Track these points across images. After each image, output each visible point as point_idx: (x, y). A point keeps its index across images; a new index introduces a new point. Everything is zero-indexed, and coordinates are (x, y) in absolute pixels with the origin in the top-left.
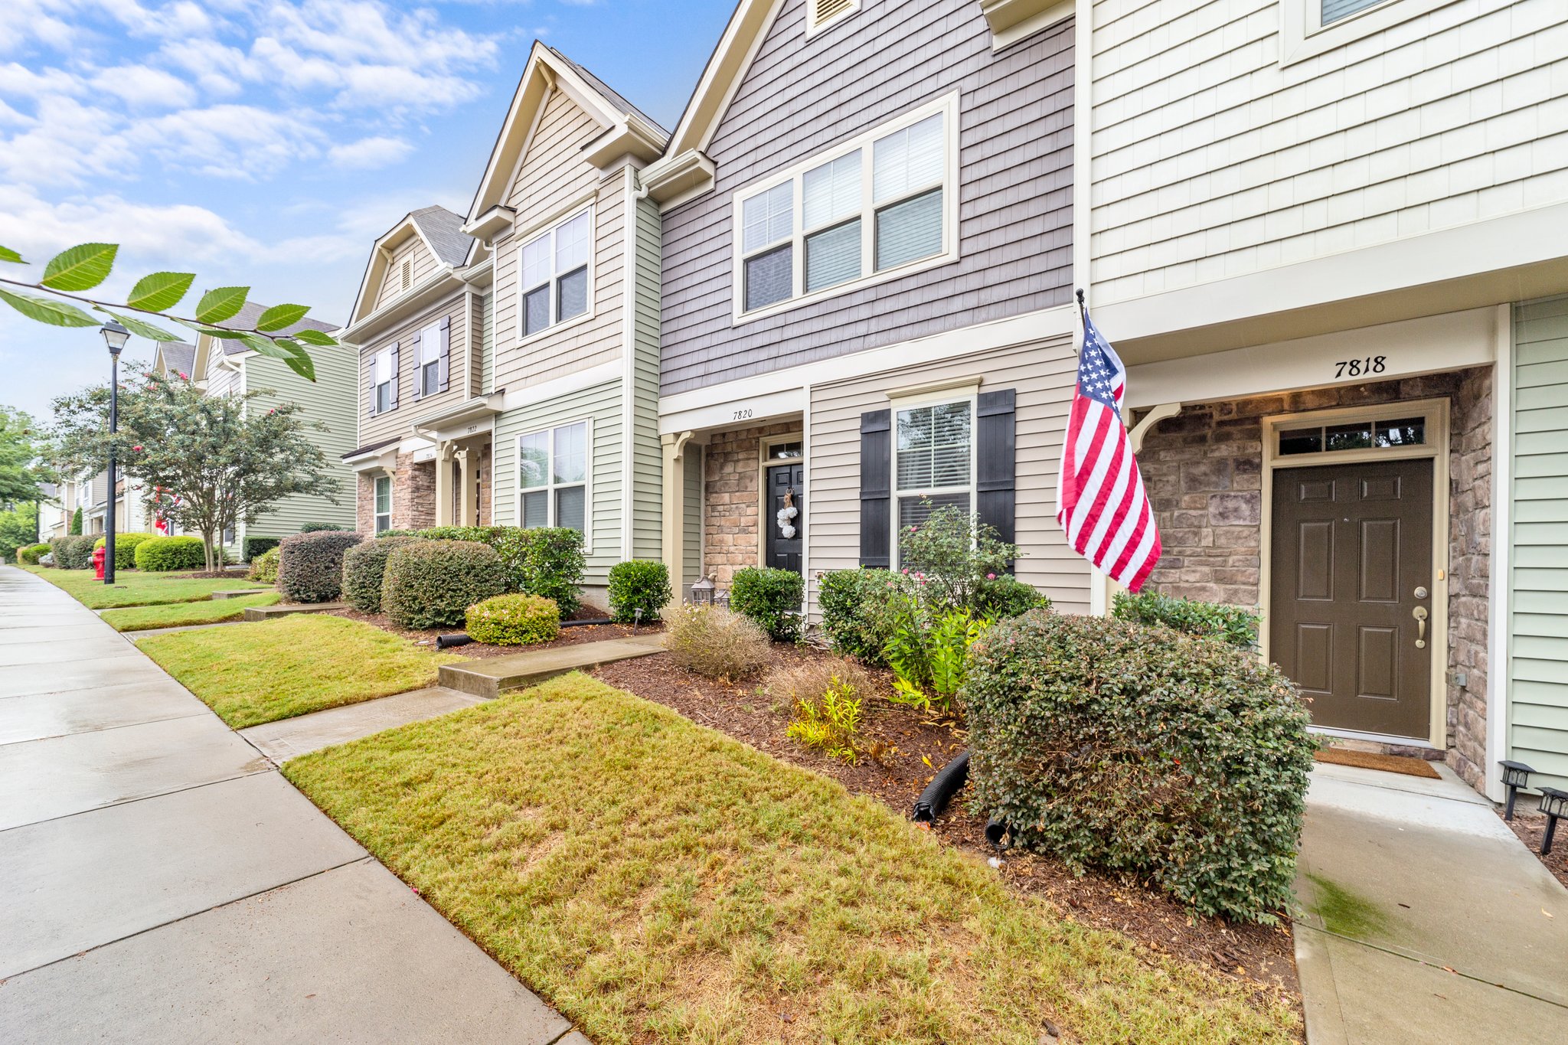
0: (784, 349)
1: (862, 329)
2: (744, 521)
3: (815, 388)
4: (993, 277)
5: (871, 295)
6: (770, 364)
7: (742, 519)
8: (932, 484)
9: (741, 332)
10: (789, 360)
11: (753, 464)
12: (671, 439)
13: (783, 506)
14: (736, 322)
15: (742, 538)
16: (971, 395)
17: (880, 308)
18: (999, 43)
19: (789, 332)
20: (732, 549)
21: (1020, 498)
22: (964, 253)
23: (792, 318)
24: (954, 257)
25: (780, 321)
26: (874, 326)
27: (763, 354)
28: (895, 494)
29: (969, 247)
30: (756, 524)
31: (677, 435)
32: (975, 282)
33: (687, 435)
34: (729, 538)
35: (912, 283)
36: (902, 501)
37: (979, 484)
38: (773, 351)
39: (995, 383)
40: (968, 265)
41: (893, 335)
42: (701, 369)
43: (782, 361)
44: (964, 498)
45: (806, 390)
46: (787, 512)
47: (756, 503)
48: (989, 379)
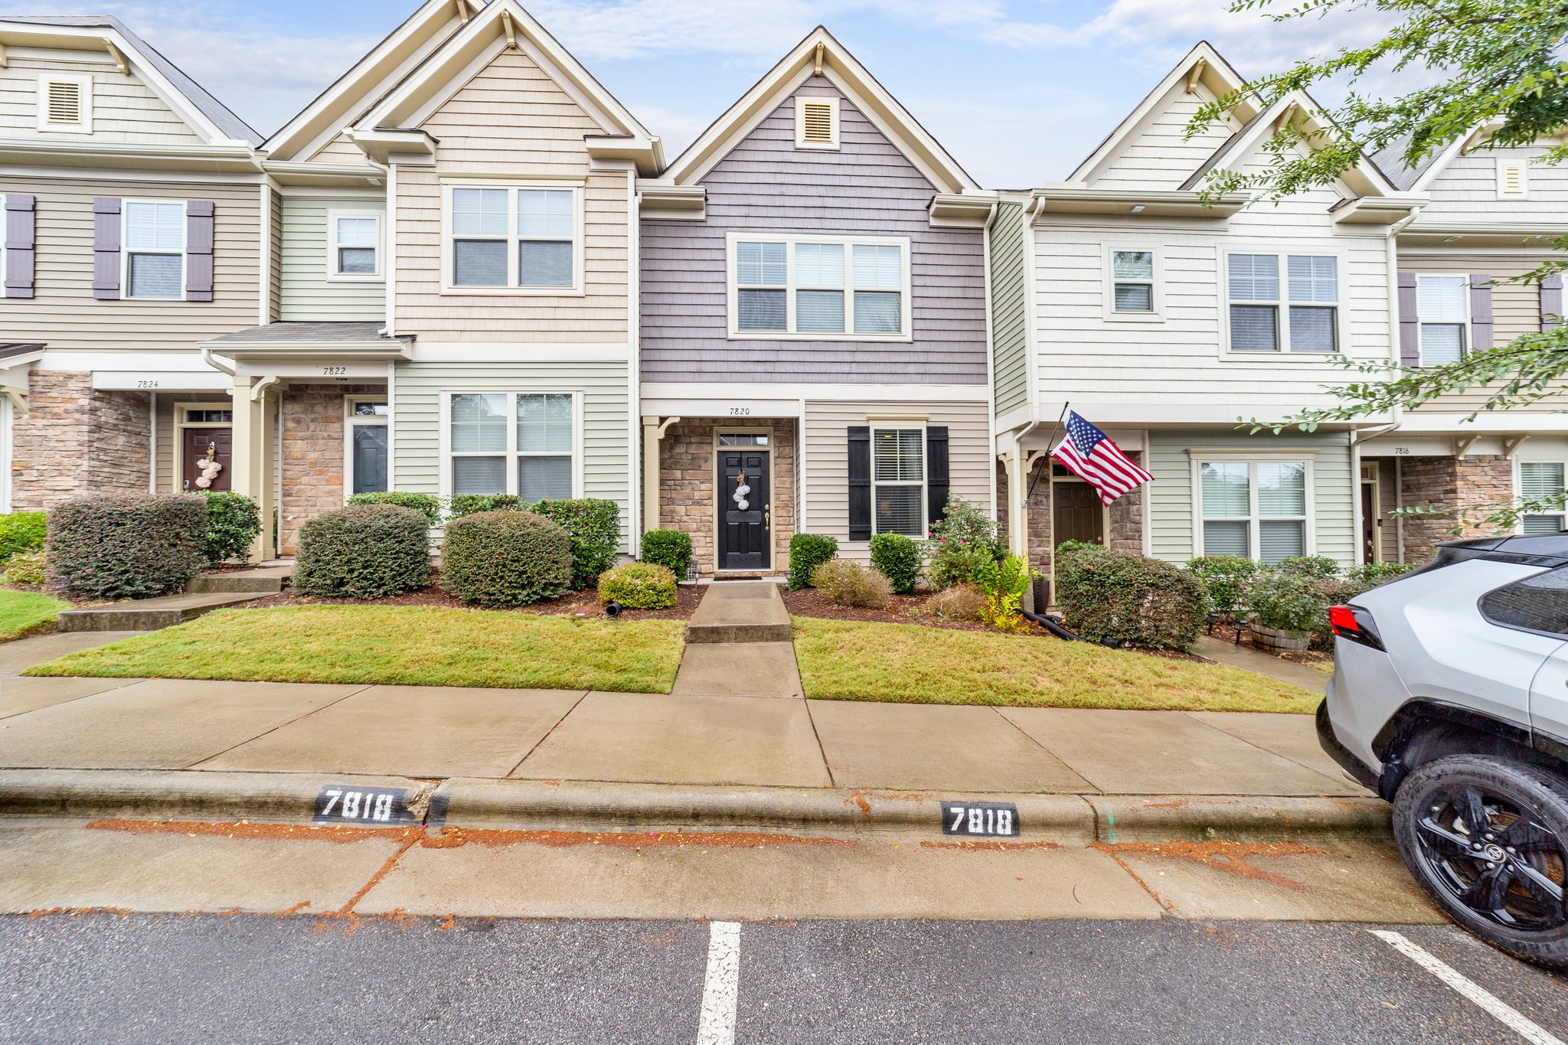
0: (779, 367)
1: (846, 368)
2: (697, 495)
3: (809, 402)
4: (933, 358)
5: (853, 347)
6: (768, 377)
7: (696, 493)
8: (898, 478)
9: (736, 345)
10: (785, 377)
11: (707, 448)
12: (657, 422)
13: (738, 484)
14: (731, 336)
15: (696, 511)
16: (922, 426)
17: (859, 357)
18: (932, 222)
19: (783, 356)
20: (685, 518)
21: (953, 490)
22: (916, 338)
23: (786, 346)
24: (910, 339)
25: (776, 346)
26: (854, 368)
27: (760, 368)
28: (874, 483)
29: (919, 336)
30: (710, 498)
31: (663, 420)
32: (922, 358)
33: (677, 420)
34: (682, 510)
35: (882, 347)
36: (878, 487)
37: (929, 481)
38: (769, 367)
39: (937, 421)
40: (918, 346)
41: (869, 378)
42: (693, 367)
43: (778, 377)
44: (920, 487)
45: (802, 402)
46: (744, 489)
47: (710, 481)
48: (933, 418)
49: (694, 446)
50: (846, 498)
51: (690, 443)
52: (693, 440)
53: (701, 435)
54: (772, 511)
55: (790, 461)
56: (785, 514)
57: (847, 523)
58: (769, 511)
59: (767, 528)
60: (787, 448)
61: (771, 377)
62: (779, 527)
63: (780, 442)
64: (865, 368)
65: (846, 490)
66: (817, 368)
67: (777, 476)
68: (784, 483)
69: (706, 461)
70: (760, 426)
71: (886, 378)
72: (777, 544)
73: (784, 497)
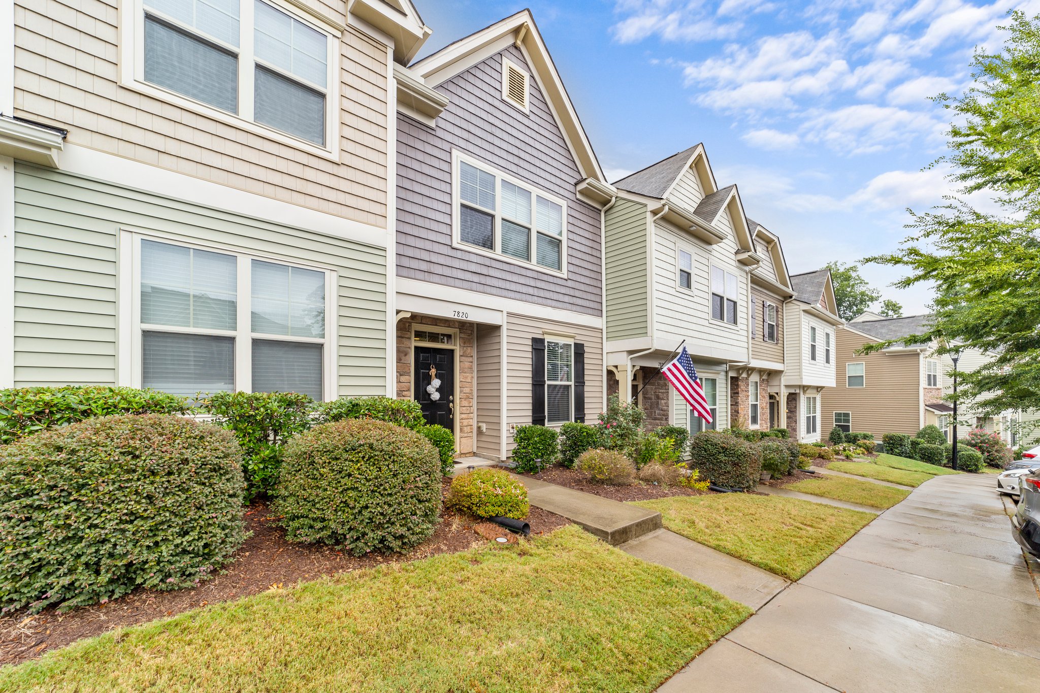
0: (489, 281)
1: (531, 291)
3: (510, 314)
4: (577, 293)
5: (535, 275)
6: (481, 288)
8: (559, 379)
9: (459, 254)
10: (494, 291)
13: (432, 378)
14: (455, 245)
16: (572, 342)
17: (539, 284)
18: (579, 196)
19: (492, 272)
21: (586, 389)
22: (569, 277)
23: (495, 264)
24: (565, 277)
25: (488, 262)
26: (536, 292)
27: (476, 278)
28: (547, 383)
29: (572, 276)
30: (409, 390)
32: (572, 292)
33: (408, 316)
35: (551, 279)
36: (548, 386)
37: (575, 382)
38: (483, 279)
39: (580, 339)
40: (570, 283)
41: (544, 301)
42: (424, 266)
43: (488, 289)
44: (568, 387)
45: (505, 314)
46: (436, 383)
47: (409, 374)
48: (578, 337)
50: (530, 394)
54: (457, 401)
55: (470, 359)
56: (467, 405)
57: (530, 413)
58: (453, 401)
59: (451, 416)
60: (469, 348)
61: (483, 288)
62: (463, 416)
63: (465, 343)
64: (542, 293)
65: (530, 387)
66: (513, 287)
67: (462, 371)
68: (466, 378)
69: (406, 355)
70: (449, 327)
71: (554, 303)
72: (461, 430)
73: (467, 390)
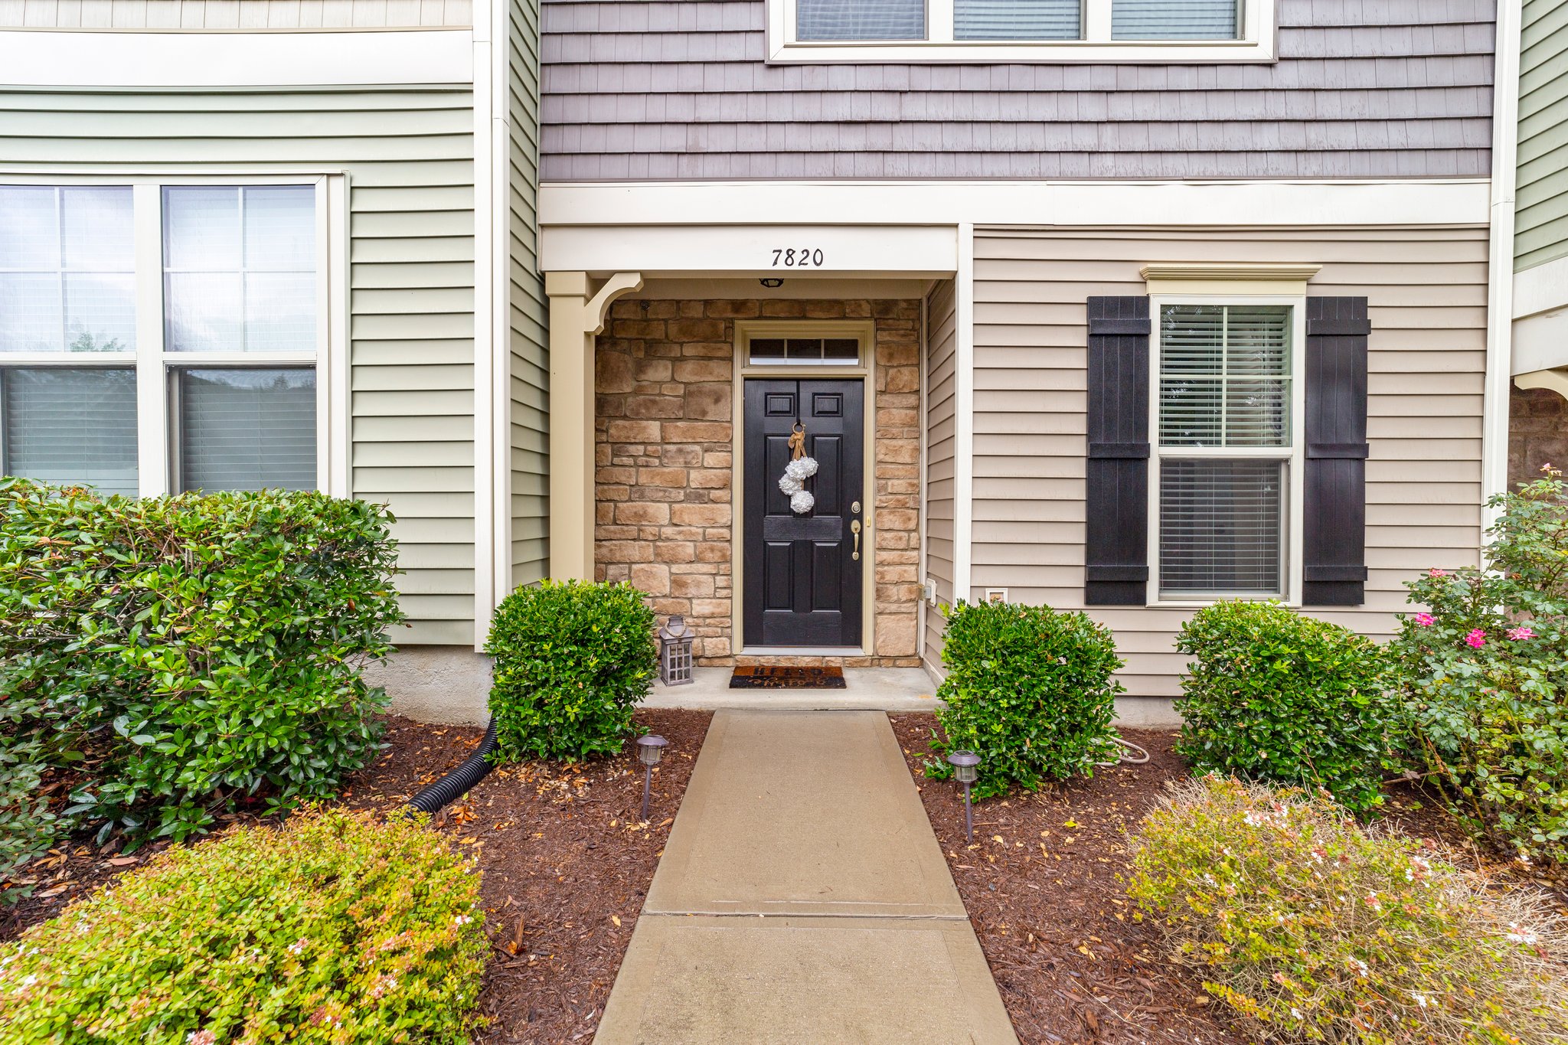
0: (902, 138)
1: (1086, 138)
2: (696, 478)
3: (984, 232)
4: (1330, 105)
5: (1106, 79)
6: (873, 164)
7: (694, 474)
8: (1224, 438)
9: (790, 80)
10: (918, 165)
11: (719, 369)
12: (581, 286)
13: (790, 455)
14: (778, 55)
15: (693, 515)
16: (1295, 296)
17: (1122, 108)
19: (915, 108)
20: (669, 531)
21: (1371, 472)
22: (1286, 52)
23: (924, 79)
24: (1265, 53)
25: (898, 79)
26: (1109, 138)
27: (853, 139)
28: (1158, 452)
29: (1293, 45)
30: (727, 485)
31: (597, 280)
32: (1300, 106)
33: (634, 281)
34: (661, 511)
35: (1187, 79)
36: (1166, 463)
37: (1309, 447)
38: (879, 138)
39: (1336, 283)
40: (1288, 76)
41: (1150, 164)
42: (675, 140)
43: (900, 164)
44: (1275, 466)
45: (966, 232)
46: (802, 466)
47: (727, 446)
48: (1325, 275)
49: (689, 366)
50: (1079, 491)
51: (683, 359)
52: (689, 351)
53: (706, 340)
54: (869, 516)
55: (912, 400)
56: (897, 525)
57: (1079, 557)
58: (860, 517)
59: (855, 555)
60: (906, 371)
61: (881, 164)
62: (884, 556)
63: (891, 356)
64: (1137, 139)
65: (1079, 469)
66: (1006, 139)
67: (882, 435)
68: (896, 451)
69: (717, 401)
70: (844, 318)
71: (1197, 165)
72: (879, 594)
73: (898, 485)
